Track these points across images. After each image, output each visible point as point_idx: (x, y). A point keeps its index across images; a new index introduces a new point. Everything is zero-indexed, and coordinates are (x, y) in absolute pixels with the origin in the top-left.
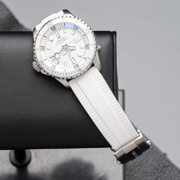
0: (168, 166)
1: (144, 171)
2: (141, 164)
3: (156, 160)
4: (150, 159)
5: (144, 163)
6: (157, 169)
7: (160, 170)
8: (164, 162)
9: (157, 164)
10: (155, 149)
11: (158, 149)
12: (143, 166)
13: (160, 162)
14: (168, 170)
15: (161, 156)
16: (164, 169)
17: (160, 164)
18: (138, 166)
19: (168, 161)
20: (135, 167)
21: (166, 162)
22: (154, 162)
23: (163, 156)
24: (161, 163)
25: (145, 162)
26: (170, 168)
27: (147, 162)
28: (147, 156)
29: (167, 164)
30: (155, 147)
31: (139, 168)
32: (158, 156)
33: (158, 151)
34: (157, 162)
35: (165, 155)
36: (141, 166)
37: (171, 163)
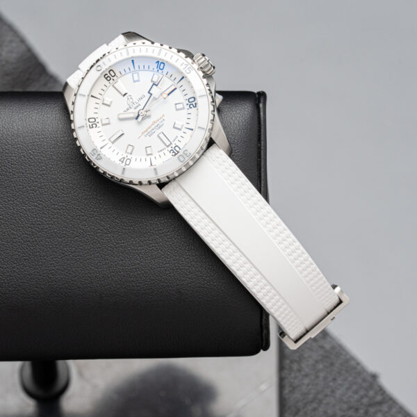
0: (380, 403)
1: (325, 412)
2: (320, 396)
3: (354, 388)
4: (341, 385)
5: (326, 396)
6: (357, 410)
7: (362, 411)
8: (371, 393)
9: (356, 397)
10: (353, 363)
11: (358, 364)
12: (324, 402)
13: (362, 392)
14: (380, 411)
15: (364, 380)
16: (372, 410)
17: (362, 397)
18: (312, 402)
19: (382, 391)
20: (306, 404)
21: (376, 393)
22: (350, 393)
23: (369, 379)
24: (366, 396)
25: (328, 391)
26: (385, 408)
27: (333, 391)
28: (334, 379)
29: (379, 398)
30: (353, 358)
31: (314, 405)
32: (359, 380)
33: (359, 367)
34: (356, 392)
35: (374, 377)
36: (320, 402)
37: (388, 396)
